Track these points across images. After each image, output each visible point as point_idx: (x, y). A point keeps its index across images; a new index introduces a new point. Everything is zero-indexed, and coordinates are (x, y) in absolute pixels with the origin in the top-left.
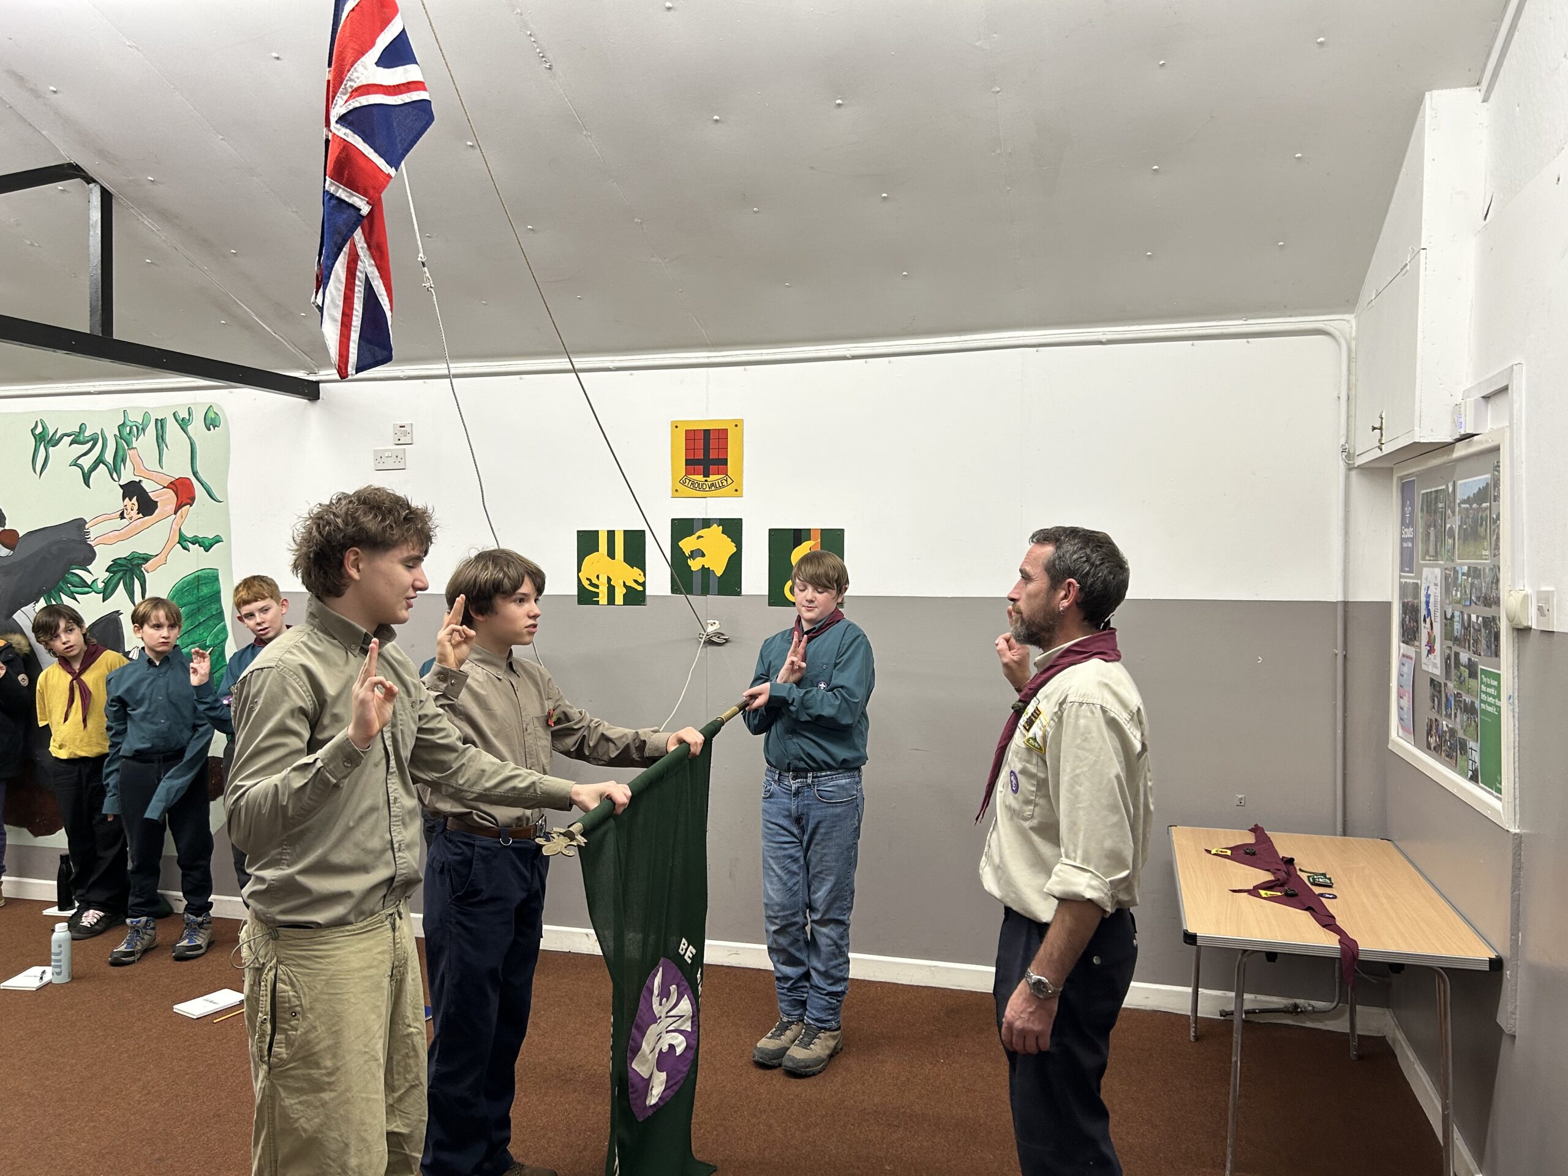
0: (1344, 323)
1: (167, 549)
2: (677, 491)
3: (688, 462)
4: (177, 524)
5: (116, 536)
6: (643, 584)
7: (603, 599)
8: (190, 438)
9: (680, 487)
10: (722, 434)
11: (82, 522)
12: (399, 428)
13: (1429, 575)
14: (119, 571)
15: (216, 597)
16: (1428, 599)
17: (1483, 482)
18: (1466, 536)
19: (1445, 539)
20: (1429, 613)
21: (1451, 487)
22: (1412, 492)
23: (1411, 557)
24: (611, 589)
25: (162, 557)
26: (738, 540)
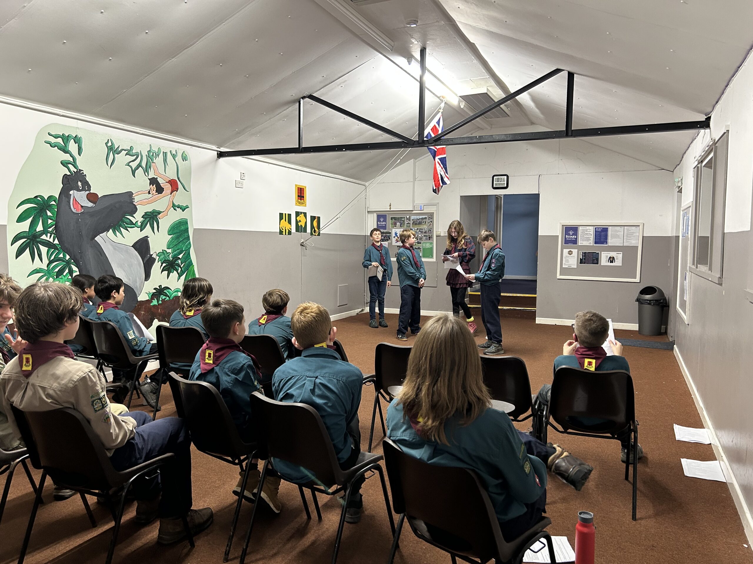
1: (167, 209)
2: (296, 204)
3: (298, 196)
4: (172, 199)
5: (146, 202)
6: (291, 229)
7: (284, 233)
8: (176, 163)
10: (303, 190)
11: (131, 193)
12: (242, 174)
13: (396, 230)
14: (148, 218)
15: (187, 230)
16: (396, 234)
17: (424, 217)
18: (416, 224)
19: (405, 225)
20: (397, 236)
21: (408, 217)
22: (384, 217)
23: (385, 228)
24: (286, 230)
25: (166, 212)
26: (306, 218)
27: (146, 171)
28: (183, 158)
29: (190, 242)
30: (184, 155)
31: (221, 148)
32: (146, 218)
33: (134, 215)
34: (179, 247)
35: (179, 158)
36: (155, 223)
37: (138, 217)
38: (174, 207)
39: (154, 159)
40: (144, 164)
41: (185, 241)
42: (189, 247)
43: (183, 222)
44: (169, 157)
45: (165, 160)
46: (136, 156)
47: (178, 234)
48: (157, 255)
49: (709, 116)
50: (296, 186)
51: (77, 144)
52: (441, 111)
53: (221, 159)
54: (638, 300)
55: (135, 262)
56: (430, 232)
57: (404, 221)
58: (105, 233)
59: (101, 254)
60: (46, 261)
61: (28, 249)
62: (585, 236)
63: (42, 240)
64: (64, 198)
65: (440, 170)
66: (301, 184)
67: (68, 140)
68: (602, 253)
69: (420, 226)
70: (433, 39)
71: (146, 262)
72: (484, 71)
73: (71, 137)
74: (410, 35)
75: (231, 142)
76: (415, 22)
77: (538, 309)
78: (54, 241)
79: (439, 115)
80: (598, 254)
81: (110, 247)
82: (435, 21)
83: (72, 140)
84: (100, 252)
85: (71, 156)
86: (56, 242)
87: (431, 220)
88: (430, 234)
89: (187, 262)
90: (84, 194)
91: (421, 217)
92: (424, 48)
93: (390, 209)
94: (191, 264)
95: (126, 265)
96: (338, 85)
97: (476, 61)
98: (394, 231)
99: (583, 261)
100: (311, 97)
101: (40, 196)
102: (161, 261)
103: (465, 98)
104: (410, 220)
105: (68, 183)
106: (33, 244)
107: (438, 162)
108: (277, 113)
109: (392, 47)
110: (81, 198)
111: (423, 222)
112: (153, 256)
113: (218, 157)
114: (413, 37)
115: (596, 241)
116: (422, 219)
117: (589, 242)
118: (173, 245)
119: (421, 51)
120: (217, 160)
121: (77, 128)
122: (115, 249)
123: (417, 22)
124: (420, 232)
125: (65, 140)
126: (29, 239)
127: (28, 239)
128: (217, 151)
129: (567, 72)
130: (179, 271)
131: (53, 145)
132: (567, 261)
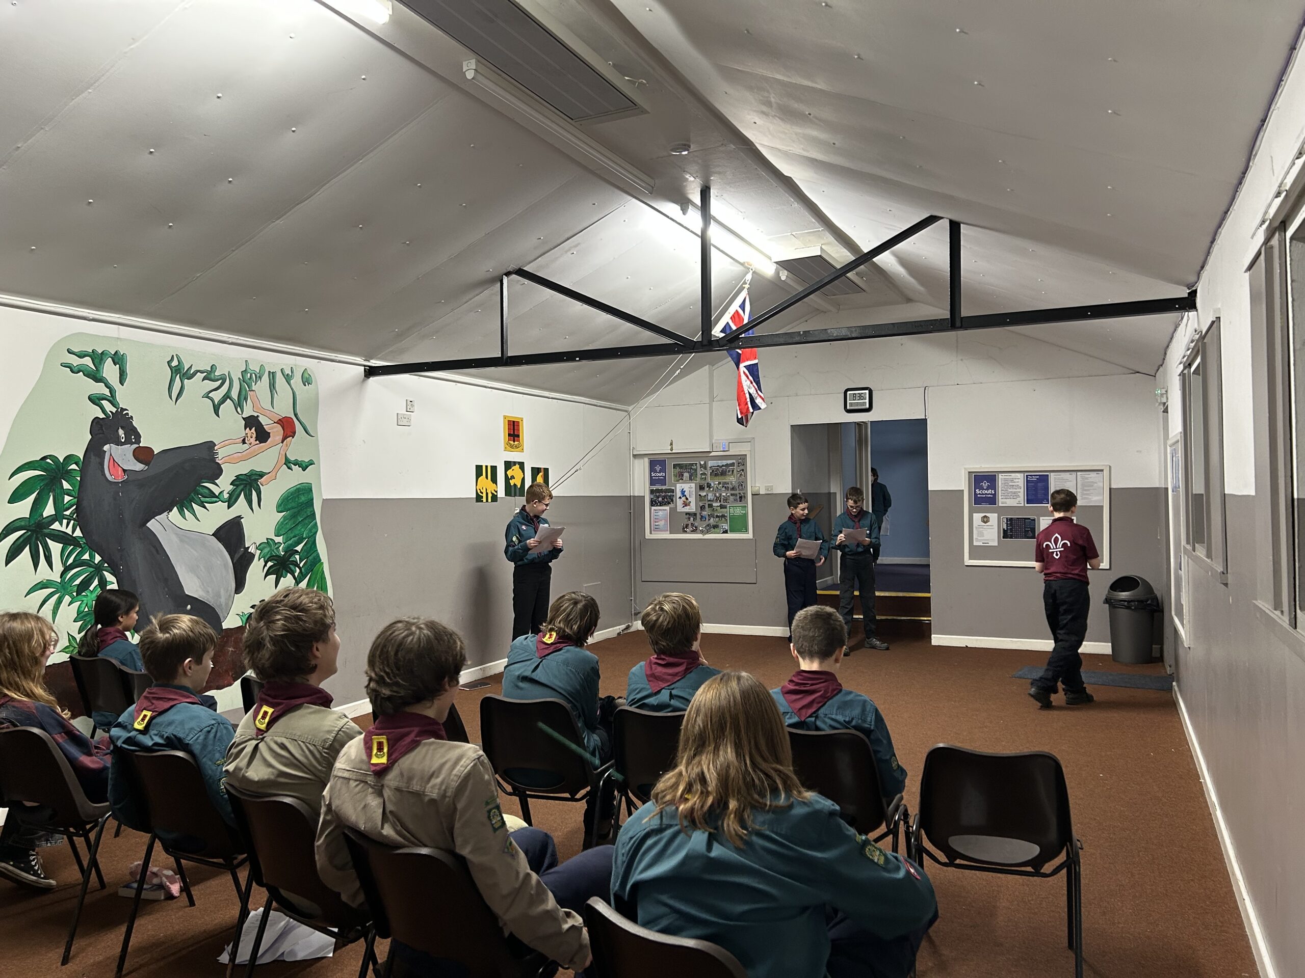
1: (276, 469)
3: (509, 435)
4: (283, 451)
5: (239, 457)
6: (496, 492)
7: (484, 500)
8: (292, 389)
10: (518, 424)
11: (212, 444)
12: (409, 402)
13: (683, 485)
14: (241, 484)
15: (310, 503)
16: (683, 492)
17: (729, 462)
18: (716, 475)
19: (699, 476)
20: (684, 495)
21: (702, 463)
22: (662, 463)
23: (663, 482)
24: (487, 494)
25: (273, 474)
26: (523, 472)
27: (239, 405)
28: (304, 380)
29: (316, 523)
30: (306, 375)
31: (372, 361)
32: (237, 486)
33: (216, 481)
34: (297, 532)
35: (297, 381)
36: (254, 493)
37: (224, 484)
38: (289, 465)
39: (253, 384)
40: (234, 394)
41: (306, 521)
42: (314, 530)
43: (303, 490)
44: (280, 380)
45: (272, 386)
46: (221, 381)
47: (296, 510)
48: (257, 548)
49: (1194, 289)
50: (505, 417)
51: (118, 366)
52: (747, 286)
53: (371, 378)
54: (1107, 601)
55: (219, 562)
56: (740, 487)
57: (696, 470)
58: (166, 513)
59: (157, 551)
60: (58, 567)
61: (28, 547)
62: (1010, 490)
63: (53, 532)
64: (93, 457)
65: (748, 386)
66: (514, 415)
67: (101, 360)
68: (1041, 518)
69: (723, 477)
70: (719, 173)
71: (237, 561)
72: (814, 220)
73: (107, 354)
74: (680, 167)
75: (390, 349)
76: (686, 147)
77: (934, 619)
78: (73, 532)
79: (744, 294)
80: (1034, 520)
81: (174, 538)
82: (720, 143)
83: (110, 359)
84: (154, 547)
85: (107, 386)
86: (78, 533)
87: (742, 467)
88: (741, 492)
89: (310, 558)
90: (129, 449)
91: (724, 462)
92: (707, 187)
93: (672, 450)
94: (317, 560)
95: (202, 567)
96: (566, 252)
97: (797, 206)
98: (679, 487)
99: (1009, 533)
100: (521, 273)
101: (50, 456)
102: (264, 557)
103: (784, 264)
104: (705, 468)
105: (101, 431)
106: (37, 539)
107: (744, 373)
108: (465, 300)
109: (650, 188)
110: (124, 457)
111: (729, 471)
112: (249, 551)
113: (365, 376)
114: (686, 170)
115: (1029, 498)
116: (727, 465)
117: (1017, 501)
118: (286, 529)
119: (701, 191)
120: (364, 380)
121: (118, 338)
122: (181, 541)
123: (689, 146)
124: (724, 489)
125: (97, 361)
126: (30, 531)
127: (28, 531)
128: (365, 366)
129: (948, 220)
130: (296, 574)
131: (75, 369)
132: (981, 534)
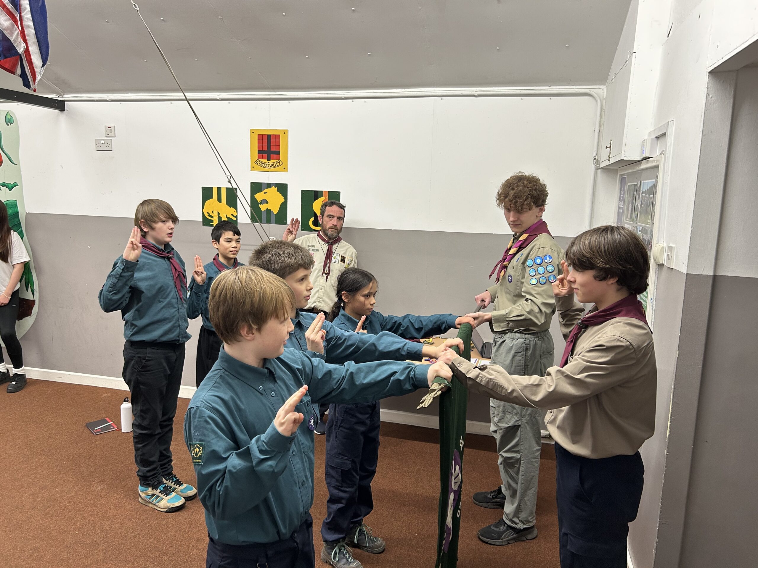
0: (599, 90)
2: (253, 167)
3: (259, 152)
6: (236, 217)
9: (255, 165)
10: (277, 138)
12: (108, 128)
15: (17, 215)
19: (635, 211)
21: (639, 183)
22: (624, 183)
24: (220, 218)
26: (286, 196)
28: (7, 121)
29: (22, 230)
30: (8, 117)
31: (65, 96)
